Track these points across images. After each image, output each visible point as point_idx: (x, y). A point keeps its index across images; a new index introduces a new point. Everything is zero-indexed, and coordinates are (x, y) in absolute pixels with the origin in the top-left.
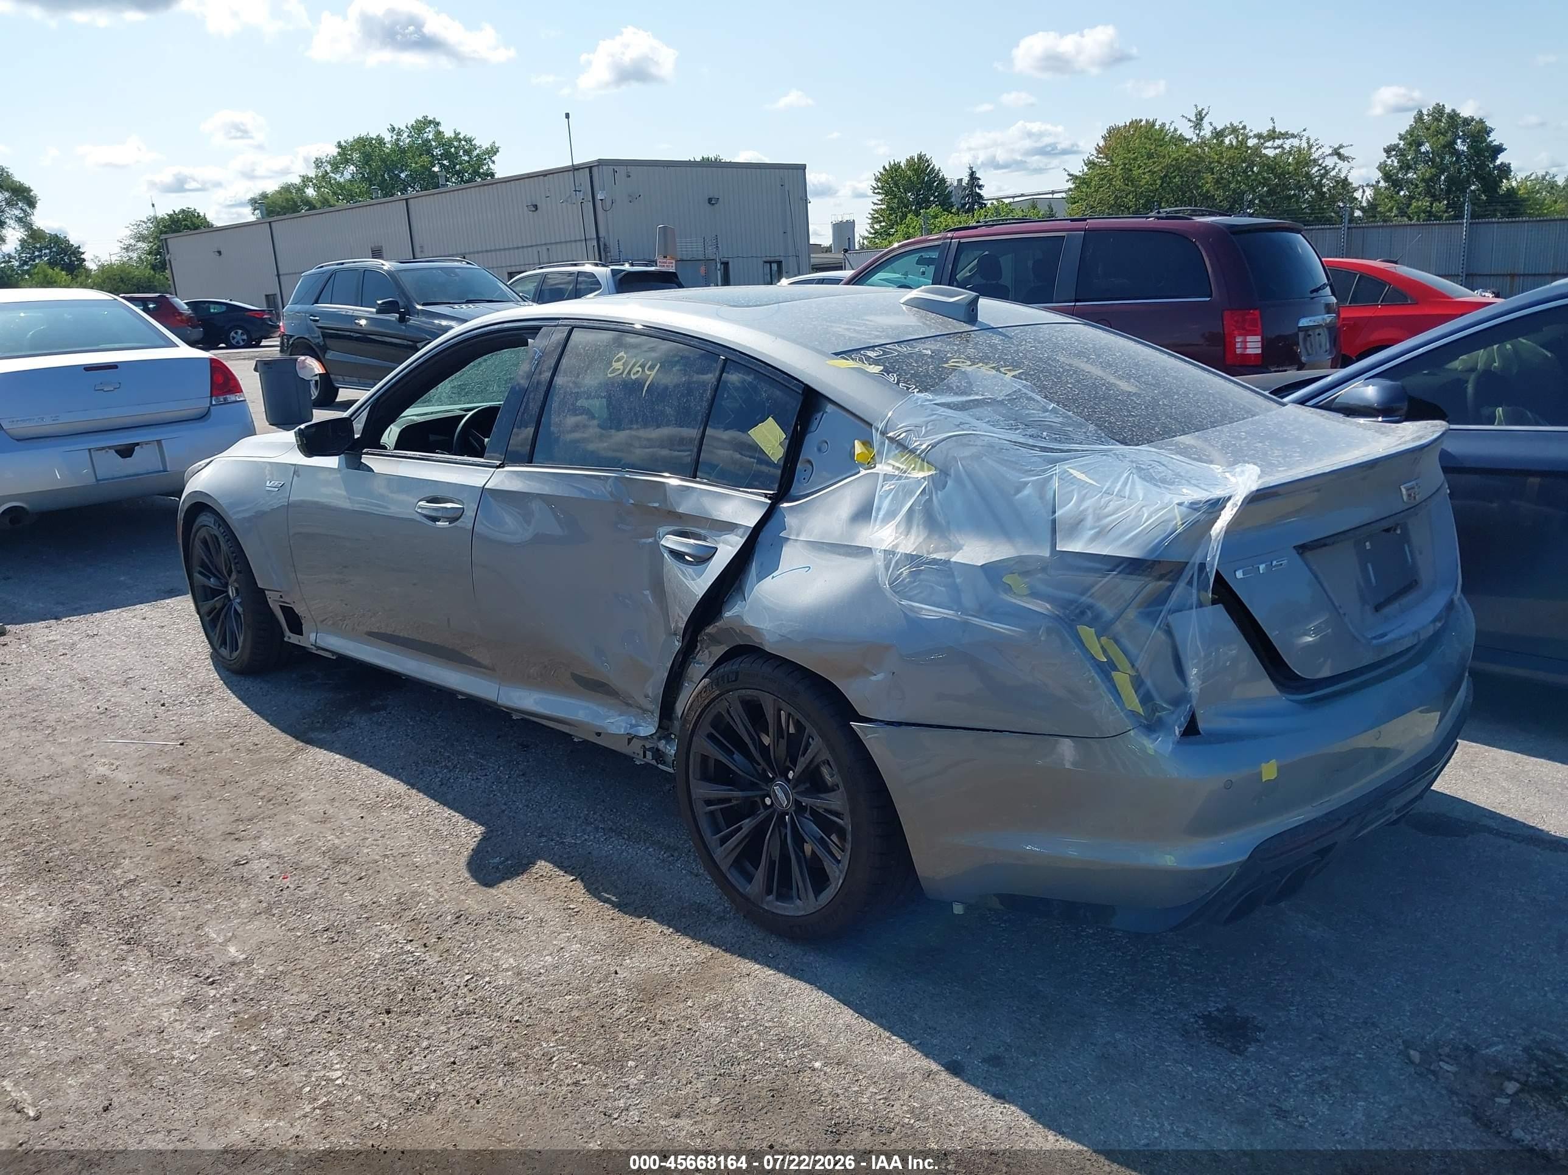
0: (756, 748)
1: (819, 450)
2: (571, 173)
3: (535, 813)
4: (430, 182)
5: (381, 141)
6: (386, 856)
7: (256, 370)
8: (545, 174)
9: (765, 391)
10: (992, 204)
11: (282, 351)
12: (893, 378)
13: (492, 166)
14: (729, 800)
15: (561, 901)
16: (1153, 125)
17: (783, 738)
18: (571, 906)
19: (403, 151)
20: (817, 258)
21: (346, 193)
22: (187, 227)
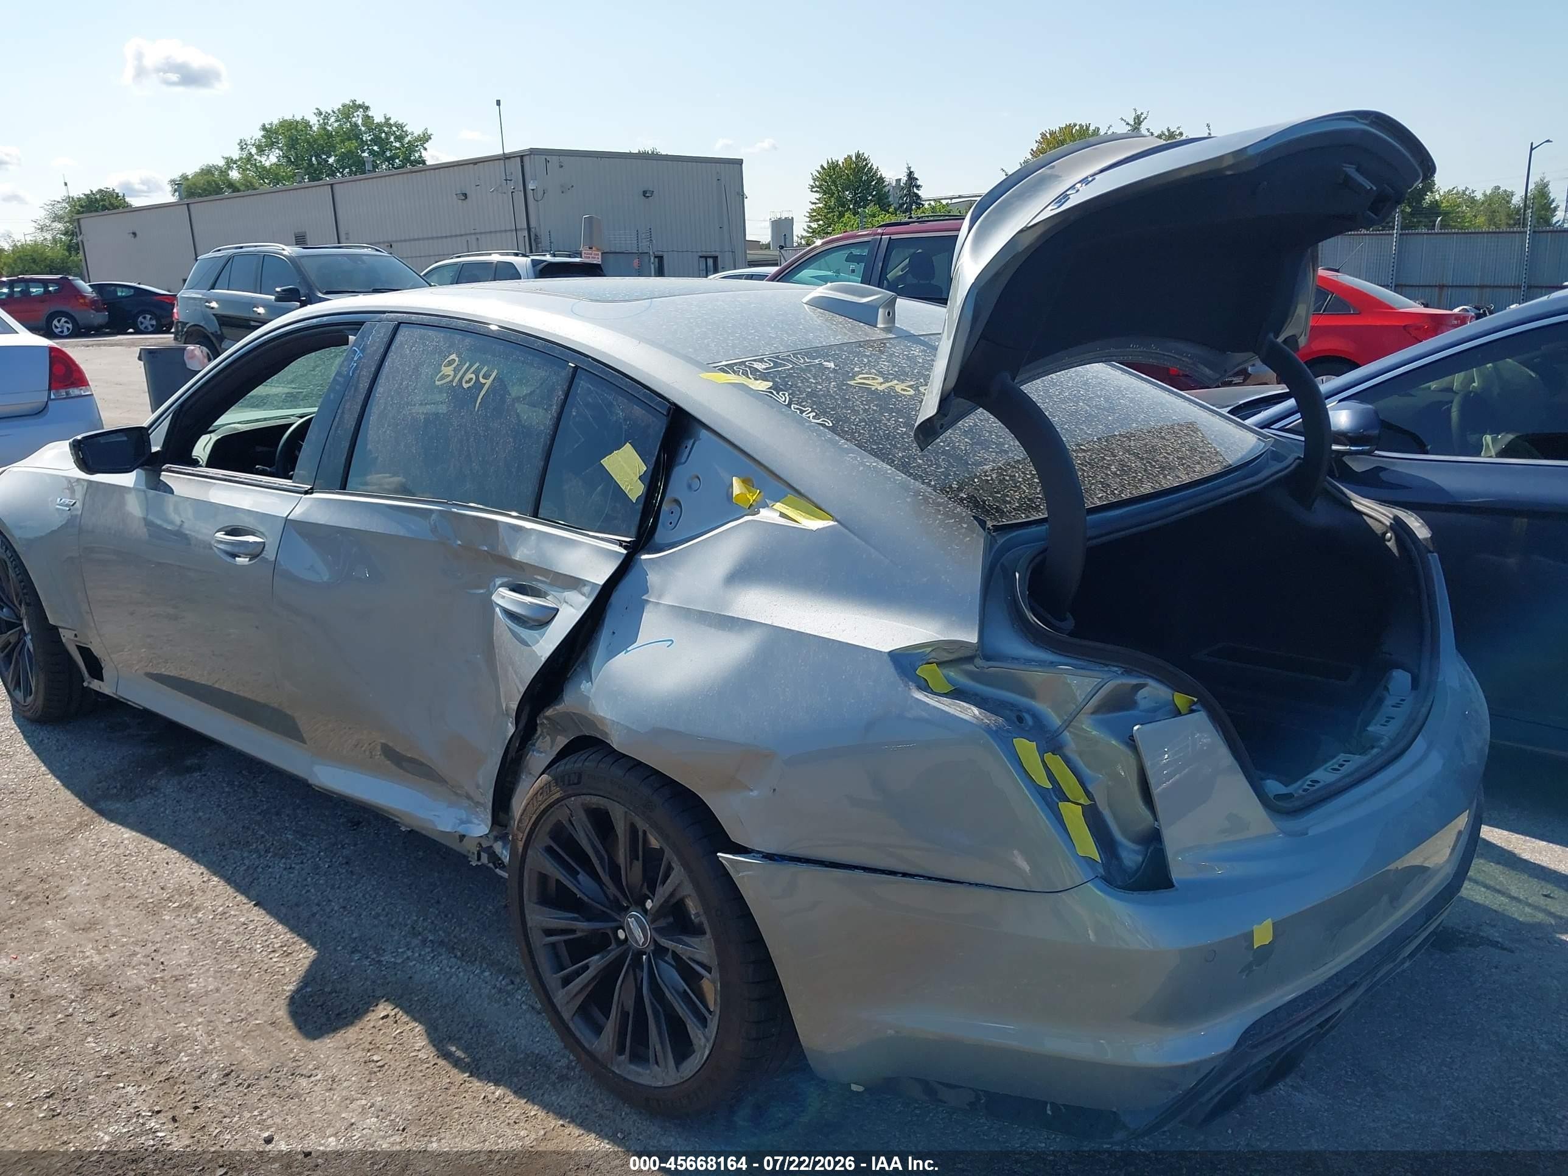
0: (604, 868)
1: (690, 487)
2: (502, 161)
3: (352, 919)
4: (359, 167)
5: (307, 125)
6: (154, 981)
7: (140, 358)
8: (475, 162)
9: (622, 410)
10: (930, 204)
11: (176, 339)
12: (783, 398)
13: (424, 154)
14: (573, 931)
15: (363, 1050)
16: (1088, 128)
17: (638, 860)
18: (375, 1058)
19: (329, 135)
20: (752, 254)
21: (272, 176)
22: (104, 208)
